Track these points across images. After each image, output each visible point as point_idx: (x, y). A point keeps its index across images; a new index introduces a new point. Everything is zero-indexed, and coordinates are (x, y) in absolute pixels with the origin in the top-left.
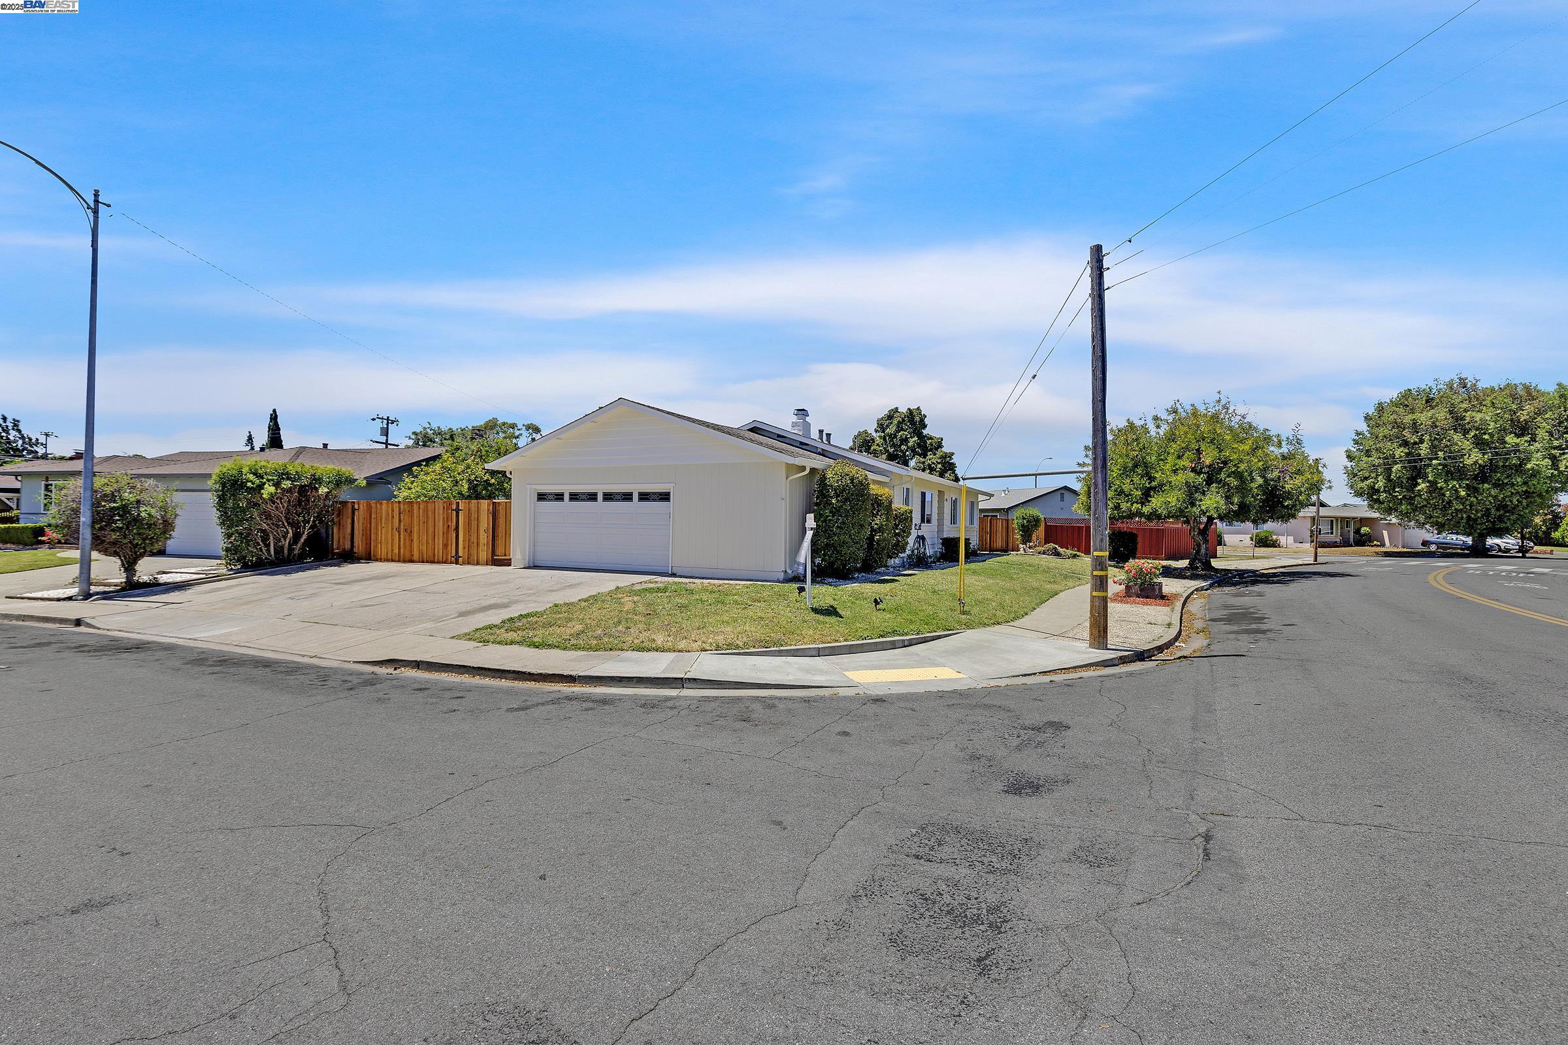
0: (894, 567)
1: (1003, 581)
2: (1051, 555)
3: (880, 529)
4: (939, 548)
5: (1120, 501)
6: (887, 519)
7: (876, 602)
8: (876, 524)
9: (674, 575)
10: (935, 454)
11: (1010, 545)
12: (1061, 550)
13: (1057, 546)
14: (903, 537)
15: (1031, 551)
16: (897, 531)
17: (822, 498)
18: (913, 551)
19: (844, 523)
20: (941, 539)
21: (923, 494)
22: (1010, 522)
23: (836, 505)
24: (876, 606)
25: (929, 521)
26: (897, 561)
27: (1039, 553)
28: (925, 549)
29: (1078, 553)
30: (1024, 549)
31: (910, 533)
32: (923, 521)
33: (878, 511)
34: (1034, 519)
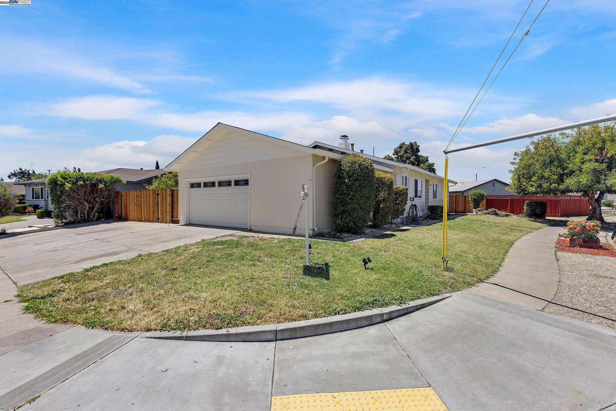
0: (396, 224)
1: (472, 234)
2: (493, 215)
3: (384, 200)
4: (426, 212)
5: (541, 183)
6: (389, 194)
7: (366, 261)
8: (381, 197)
9: (251, 231)
10: (424, 164)
11: (467, 210)
12: (499, 212)
13: (496, 210)
14: (402, 206)
15: (480, 212)
16: (397, 202)
17: (339, 179)
18: (409, 214)
19: (354, 196)
20: (428, 207)
21: (416, 181)
22: (466, 197)
23: (348, 183)
24: (365, 265)
25: (420, 197)
26: (399, 220)
27: (485, 214)
28: (417, 213)
29: (509, 214)
30: (476, 212)
31: (406, 203)
32: (416, 196)
33: (382, 188)
34: (481, 195)
